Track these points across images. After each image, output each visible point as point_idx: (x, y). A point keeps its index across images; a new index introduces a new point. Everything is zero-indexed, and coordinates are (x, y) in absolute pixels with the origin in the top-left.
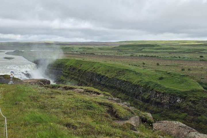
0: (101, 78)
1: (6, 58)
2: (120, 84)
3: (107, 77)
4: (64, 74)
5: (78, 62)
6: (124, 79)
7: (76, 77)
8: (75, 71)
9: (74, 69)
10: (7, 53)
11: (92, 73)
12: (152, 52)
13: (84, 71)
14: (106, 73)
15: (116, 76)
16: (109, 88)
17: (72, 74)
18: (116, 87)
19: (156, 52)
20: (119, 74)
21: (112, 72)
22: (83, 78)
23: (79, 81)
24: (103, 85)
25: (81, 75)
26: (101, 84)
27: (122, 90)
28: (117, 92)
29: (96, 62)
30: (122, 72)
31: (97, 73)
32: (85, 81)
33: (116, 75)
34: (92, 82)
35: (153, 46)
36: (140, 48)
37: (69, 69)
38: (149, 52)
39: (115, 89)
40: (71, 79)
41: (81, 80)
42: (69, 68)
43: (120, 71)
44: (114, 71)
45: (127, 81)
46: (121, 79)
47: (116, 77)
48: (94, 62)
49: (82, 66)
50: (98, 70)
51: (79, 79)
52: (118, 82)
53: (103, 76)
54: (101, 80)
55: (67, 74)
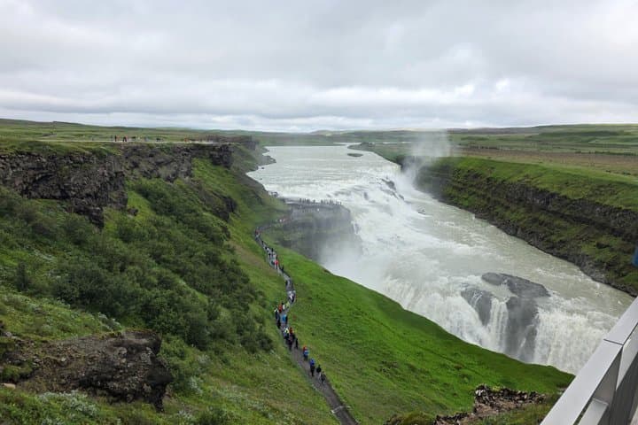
0: (548, 198)
1: (350, 155)
2: (605, 215)
3: (565, 197)
4: (455, 184)
5: (484, 163)
6: (616, 205)
7: (481, 192)
8: (478, 180)
9: (476, 176)
10: (351, 147)
11: (523, 186)
12: (615, 146)
13: (500, 180)
14: (561, 189)
15: (591, 196)
16: (572, 221)
17: (472, 186)
18: (591, 220)
19: (623, 146)
20: (598, 192)
21: (577, 187)
22: (499, 194)
23: (489, 199)
24: (555, 213)
25: (494, 188)
26: (548, 211)
27: (613, 230)
28: (597, 231)
29: (528, 165)
30: (608, 188)
31: (538, 186)
32: (503, 201)
33: (591, 193)
34: (522, 203)
35: (614, 134)
36: (585, 138)
37: (466, 176)
38: (605, 146)
39: (588, 223)
40: (471, 195)
41: (493, 199)
42: (465, 173)
43: (602, 186)
44: (584, 185)
45: (627, 210)
46: (606, 203)
47: (593, 198)
48: (523, 164)
49: (495, 171)
50: (539, 182)
51: (489, 195)
52: (598, 209)
53: (553, 195)
54: (548, 203)
55: (460, 186)
